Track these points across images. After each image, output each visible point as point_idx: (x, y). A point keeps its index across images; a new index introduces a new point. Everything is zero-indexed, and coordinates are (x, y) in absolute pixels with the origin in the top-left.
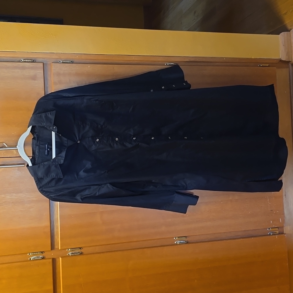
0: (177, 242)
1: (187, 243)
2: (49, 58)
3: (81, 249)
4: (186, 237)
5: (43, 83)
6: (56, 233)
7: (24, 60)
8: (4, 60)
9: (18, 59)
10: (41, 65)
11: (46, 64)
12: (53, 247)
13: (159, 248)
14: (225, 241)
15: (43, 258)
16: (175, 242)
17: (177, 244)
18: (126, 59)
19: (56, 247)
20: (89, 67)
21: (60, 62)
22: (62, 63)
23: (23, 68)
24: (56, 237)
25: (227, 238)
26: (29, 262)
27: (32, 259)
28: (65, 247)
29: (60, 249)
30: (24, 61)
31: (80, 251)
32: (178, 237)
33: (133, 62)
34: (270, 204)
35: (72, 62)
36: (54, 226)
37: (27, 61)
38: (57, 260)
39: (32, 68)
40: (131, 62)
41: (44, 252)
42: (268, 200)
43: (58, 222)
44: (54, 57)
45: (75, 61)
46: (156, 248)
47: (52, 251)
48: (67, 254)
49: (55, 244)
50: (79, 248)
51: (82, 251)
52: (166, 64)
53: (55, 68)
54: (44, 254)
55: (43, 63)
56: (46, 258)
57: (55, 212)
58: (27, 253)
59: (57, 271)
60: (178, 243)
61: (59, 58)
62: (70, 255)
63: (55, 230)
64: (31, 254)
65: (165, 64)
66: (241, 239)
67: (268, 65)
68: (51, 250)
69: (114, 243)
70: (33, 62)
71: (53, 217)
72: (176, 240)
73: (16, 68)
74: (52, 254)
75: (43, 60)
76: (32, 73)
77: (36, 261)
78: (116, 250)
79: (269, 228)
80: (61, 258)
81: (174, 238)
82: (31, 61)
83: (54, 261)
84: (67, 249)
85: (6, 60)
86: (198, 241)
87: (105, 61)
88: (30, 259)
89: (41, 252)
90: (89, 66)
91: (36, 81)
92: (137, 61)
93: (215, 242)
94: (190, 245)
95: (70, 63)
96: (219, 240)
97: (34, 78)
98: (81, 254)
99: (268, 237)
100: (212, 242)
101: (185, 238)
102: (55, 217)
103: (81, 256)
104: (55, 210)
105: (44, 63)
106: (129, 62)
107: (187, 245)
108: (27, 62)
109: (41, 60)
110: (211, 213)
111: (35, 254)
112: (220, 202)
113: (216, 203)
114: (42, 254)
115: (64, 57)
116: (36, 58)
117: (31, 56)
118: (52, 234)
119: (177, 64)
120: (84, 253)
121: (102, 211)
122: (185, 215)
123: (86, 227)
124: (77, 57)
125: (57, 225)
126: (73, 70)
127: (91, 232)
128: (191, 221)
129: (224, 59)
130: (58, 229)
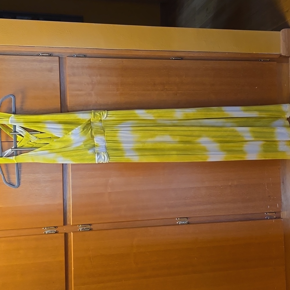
1: (188, 223)
2: (65, 52)
3: (90, 225)
5: (59, 75)
6: (68, 210)
8: (24, 54)
9: (37, 54)
10: (57, 58)
11: (62, 58)
12: (65, 223)
13: (162, 227)
14: (224, 223)
15: (56, 232)
16: (177, 223)
17: (178, 224)
18: (134, 54)
19: (68, 223)
20: (100, 61)
21: (74, 56)
22: (76, 57)
23: (41, 61)
24: (68, 214)
25: (226, 220)
26: (44, 236)
27: (46, 233)
28: (76, 224)
29: (71, 224)
30: (42, 55)
31: (89, 227)
32: (180, 218)
33: (141, 56)
34: (268, 190)
35: (85, 56)
36: (67, 204)
38: (69, 234)
39: (49, 61)
40: (139, 56)
41: (57, 227)
42: (266, 186)
43: (70, 200)
44: (68, 52)
45: (88, 55)
46: (159, 227)
48: (78, 230)
49: (68, 220)
50: (89, 224)
51: (92, 227)
52: (172, 58)
53: (69, 62)
54: (57, 229)
55: (59, 57)
56: (59, 232)
57: (68, 192)
58: (43, 227)
59: (69, 244)
60: (180, 223)
61: (73, 52)
62: (81, 230)
63: (68, 208)
64: (45, 228)
66: (240, 222)
67: (268, 60)
68: (64, 225)
69: (120, 221)
70: (50, 55)
71: (66, 196)
72: (178, 221)
73: (34, 61)
74: (65, 229)
75: (59, 54)
76: (49, 65)
77: (50, 235)
78: (122, 227)
79: (267, 213)
80: (72, 233)
81: (176, 219)
82: (48, 55)
83: (66, 235)
84: (78, 225)
85: (26, 54)
86: (198, 222)
87: (114, 56)
88: (45, 233)
89: (54, 227)
90: (100, 60)
91: (52, 73)
92: (144, 55)
93: (215, 224)
94: (191, 225)
95: (83, 57)
96: (218, 222)
97: (50, 70)
98: (91, 230)
99: (266, 221)
100: (211, 224)
101: (187, 219)
102: (68, 196)
103: (90, 232)
105: (60, 56)
106: (137, 56)
107: (188, 225)
108: (45, 56)
109: (57, 54)
110: (212, 197)
111: (50, 228)
112: (220, 186)
113: (216, 187)
114: (55, 228)
115: (78, 52)
116: (53, 53)
117: (49, 51)
118: (65, 211)
119: (182, 58)
120: (93, 229)
121: (110, 192)
122: (186, 198)
123: (96, 205)
124: (90, 51)
125: (69, 203)
126: (86, 64)
127: (99, 210)
128: (192, 203)
129: (227, 54)
130: (70, 207)
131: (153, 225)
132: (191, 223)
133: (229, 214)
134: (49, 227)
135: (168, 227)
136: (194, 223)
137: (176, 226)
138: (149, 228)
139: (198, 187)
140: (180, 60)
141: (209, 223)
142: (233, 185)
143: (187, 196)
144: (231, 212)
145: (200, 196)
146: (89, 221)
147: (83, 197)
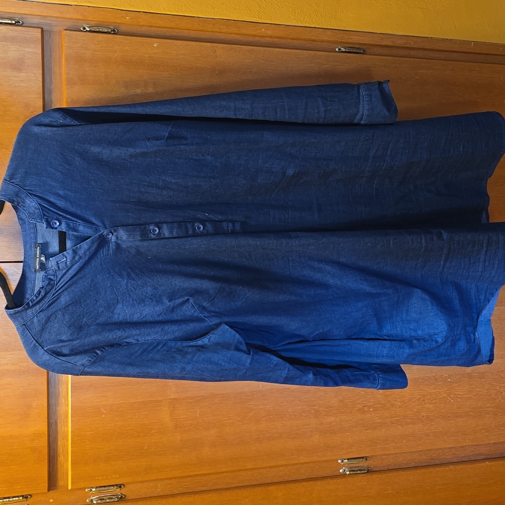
0: (345, 470)
1: (369, 471)
2: (57, 17)
3: (120, 487)
4: (366, 458)
5: (41, 79)
6: (61, 450)
10: (37, 33)
11: (50, 32)
12: (52, 483)
13: (305, 484)
14: (451, 466)
16: (341, 471)
17: (344, 475)
18: (245, 32)
19: (61, 483)
20: (155, 45)
21: (84, 29)
22: (90, 31)
24: (61, 459)
25: (455, 460)
28: (82, 485)
29: (70, 487)
31: (118, 491)
32: (348, 459)
33: (263, 40)
35: (114, 31)
36: (57, 432)
39: (13, 40)
40: (257, 39)
41: (31, 496)
43: (67, 422)
44: (68, 16)
45: (123, 28)
47: (50, 492)
48: (87, 501)
49: (60, 475)
50: (117, 485)
51: (124, 491)
52: (339, 49)
53: (71, 44)
54: (30, 501)
55: (42, 29)
57: (62, 400)
61: (82, 18)
62: (95, 502)
63: (60, 443)
65: (337, 50)
66: (487, 463)
68: (49, 490)
70: (17, 24)
72: (344, 465)
74: (52, 500)
75: (43, 21)
76: (13, 52)
78: (204, 489)
81: (340, 461)
82: (10, 22)
84: (88, 488)
86: (391, 468)
87: (193, 34)
89: (23, 496)
90: (156, 43)
91: (22, 74)
92: (271, 37)
93: (432, 469)
94: (375, 477)
95: (109, 33)
96: (437, 465)
97: (18, 66)
98: (122, 498)
100: (423, 470)
102: (61, 410)
104: (61, 395)
105: (45, 28)
106: (251, 39)
107: (369, 476)
109: (36, 21)
110: (425, 404)
111: (9, 501)
112: (445, 377)
113: (436, 379)
114: (25, 499)
115: (94, 18)
116: (24, 16)
117: (12, 10)
118: (52, 452)
119: (364, 51)
120: (128, 498)
121: (174, 399)
122: (366, 409)
123: (136, 435)
124: (128, 18)
125: (64, 430)
126: (116, 52)
127: (146, 448)
128: (379, 421)
129: (472, 45)
130: (67, 440)
131: (281, 480)
132: (375, 469)
133: (465, 444)
134: (9, 498)
135: (318, 485)
136: (381, 469)
137: (339, 480)
138: (272, 488)
141: (416, 467)
142: (477, 373)
143: (368, 404)
144: (469, 440)
145: (399, 402)
146: (117, 476)
147: (101, 412)
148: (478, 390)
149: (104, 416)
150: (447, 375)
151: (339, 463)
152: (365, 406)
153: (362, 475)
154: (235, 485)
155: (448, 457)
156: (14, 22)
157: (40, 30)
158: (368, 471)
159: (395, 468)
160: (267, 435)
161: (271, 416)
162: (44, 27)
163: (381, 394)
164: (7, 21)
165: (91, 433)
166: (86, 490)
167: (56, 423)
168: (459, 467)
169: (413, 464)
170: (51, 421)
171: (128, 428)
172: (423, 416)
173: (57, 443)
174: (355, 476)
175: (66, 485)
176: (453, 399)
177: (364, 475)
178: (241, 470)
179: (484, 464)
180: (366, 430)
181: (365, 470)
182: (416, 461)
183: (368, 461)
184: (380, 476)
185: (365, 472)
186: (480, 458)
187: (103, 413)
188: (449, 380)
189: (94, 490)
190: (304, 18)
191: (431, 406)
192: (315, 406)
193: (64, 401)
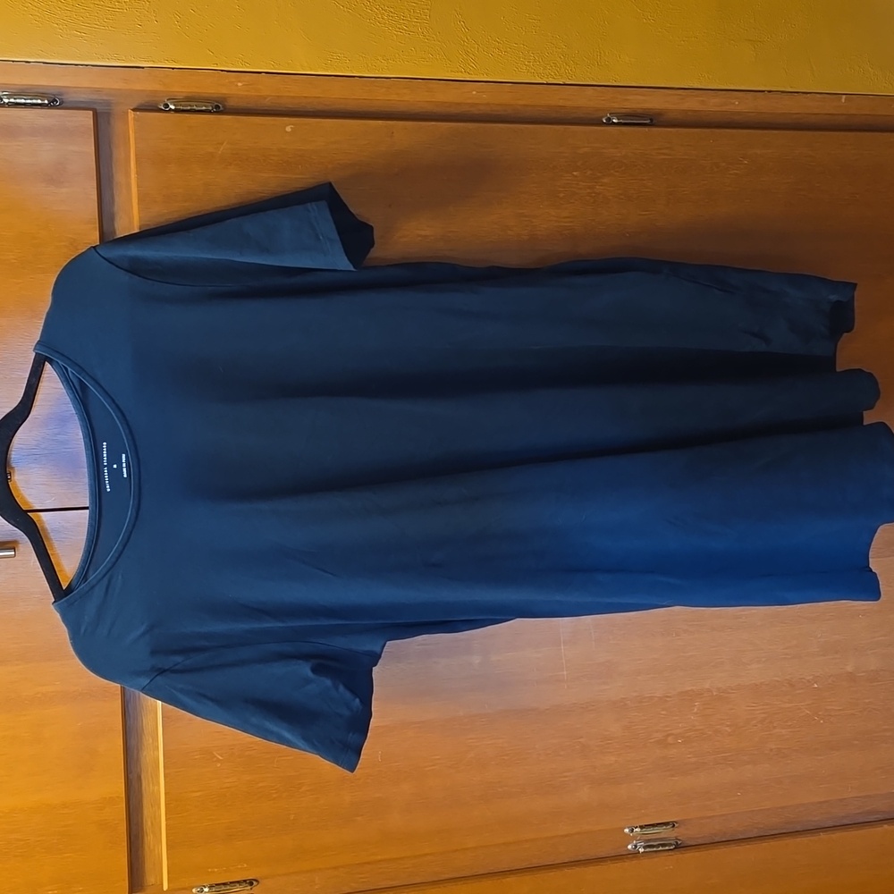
0: (636, 846)
2: (121, 90)
3: (251, 884)
4: (673, 824)
5: (96, 196)
6: (149, 823)
7: (9, 97)
10: (86, 118)
11: (108, 115)
12: (136, 880)
13: (567, 871)
14: (822, 834)
16: (630, 847)
17: (635, 854)
19: (150, 879)
20: (288, 129)
21: (167, 106)
22: (176, 111)
23: (9, 132)
24: (149, 839)
25: (829, 823)
28: (186, 883)
29: (165, 888)
30: (12, 100)
32: (641, 827)
33: (474, 110)
35: (217, 107)
36: (142, 795)
37: (23, 101)
39: (45, 132)
40: (464, 109)
43: (157, 777)
44: (139, 87)
45: (231, 103)
49: (148, 865)
50: (245, 881)
52: (608, 119)
53: (143, 135)
55: (95, 110)
57: (147, 740)
60: (641, 850)
61: (162, 88)
63: (147, 812)
65: (604, 120)
66: (886, 826)
68: (131, 891)
70: (52, 104)
71: (139, 757)
72: (634, 838)
75: (95, 97)
76: (47, 152)
81: (627, 830)
82: (39, 101)
84: (197, 887)
86: (717, 839)
87: (353, 106)
90: (289, 125)
91: (64, 190)
92: (488, 104)
93: (787, 841)
94: (689, 856)
95: (209, 112)
96: (798, 833)
97: (55, 176)
101: (670, 830)
106: (452, 110)
107: (677, 855)
108: (25, 104)
109: (83, 97)
110: (774, 727)
112: (808, 681)
113: (792, 685)
115: (181, 88)
116: (64, 90)
117: (44, 82)
118: (134, 827)
119: (651, 120)
122: (670, 740)
123: (274, 796)
124: (240, 84)
125: (153, 790)
126: (222, 144)
127: (292, 817)
128: (693, 760)
129: (843, 100)
130: (159, 808)
132: (689, 843)
133: (846, 796)
135: (591, 872)
136: (700, 842)
137: (627, 864)
138: (511, 879)
139: (718, 689)
140: (646, 129)
141: (761, 838)
142: (863, 672)
143: (673, 732)
144: (852, 788)
145: (728, 726)
146: (245, 866)
147: (215, 759)
148: (867, 701)
149: (219, 765)
150: (811, 677)
151: (626, 834)
152: (669, 735)
153: (667, 854)
154: (447, 876)
155: (816, 819)
156: (46, 102)
157: (91, 112)
158: (678, 847)
159: (724, 839)
160: (500, 790)
161: (506, 758)
162: (98, 108)
163: (696, 713)
164: (34, 101)
165: (198, 794)
166: (194, 890)
167: (139, 778)
168: (836, 835)
169: (755, 833)
170: (131, 776)
171: (260, 785)
172: (771, 750)
173: (142, 814)
174: (654, 855)
175: (158, 883)
176: (822, 719)
177: (670, 853)
178: (457, 850)
179: (880, 829)
180: (673, 776)
181: (671, 845)
182: (762, 826)
183: (676, 829)
184: (697, 854)
185: (672, 848)
186: (872, 818)
187: (218, 760)
188: (816, 686)
189: (206, 890)
190: (544, 69)
191: (783, 731)
192: (582, 737)
193: (151, 741)
